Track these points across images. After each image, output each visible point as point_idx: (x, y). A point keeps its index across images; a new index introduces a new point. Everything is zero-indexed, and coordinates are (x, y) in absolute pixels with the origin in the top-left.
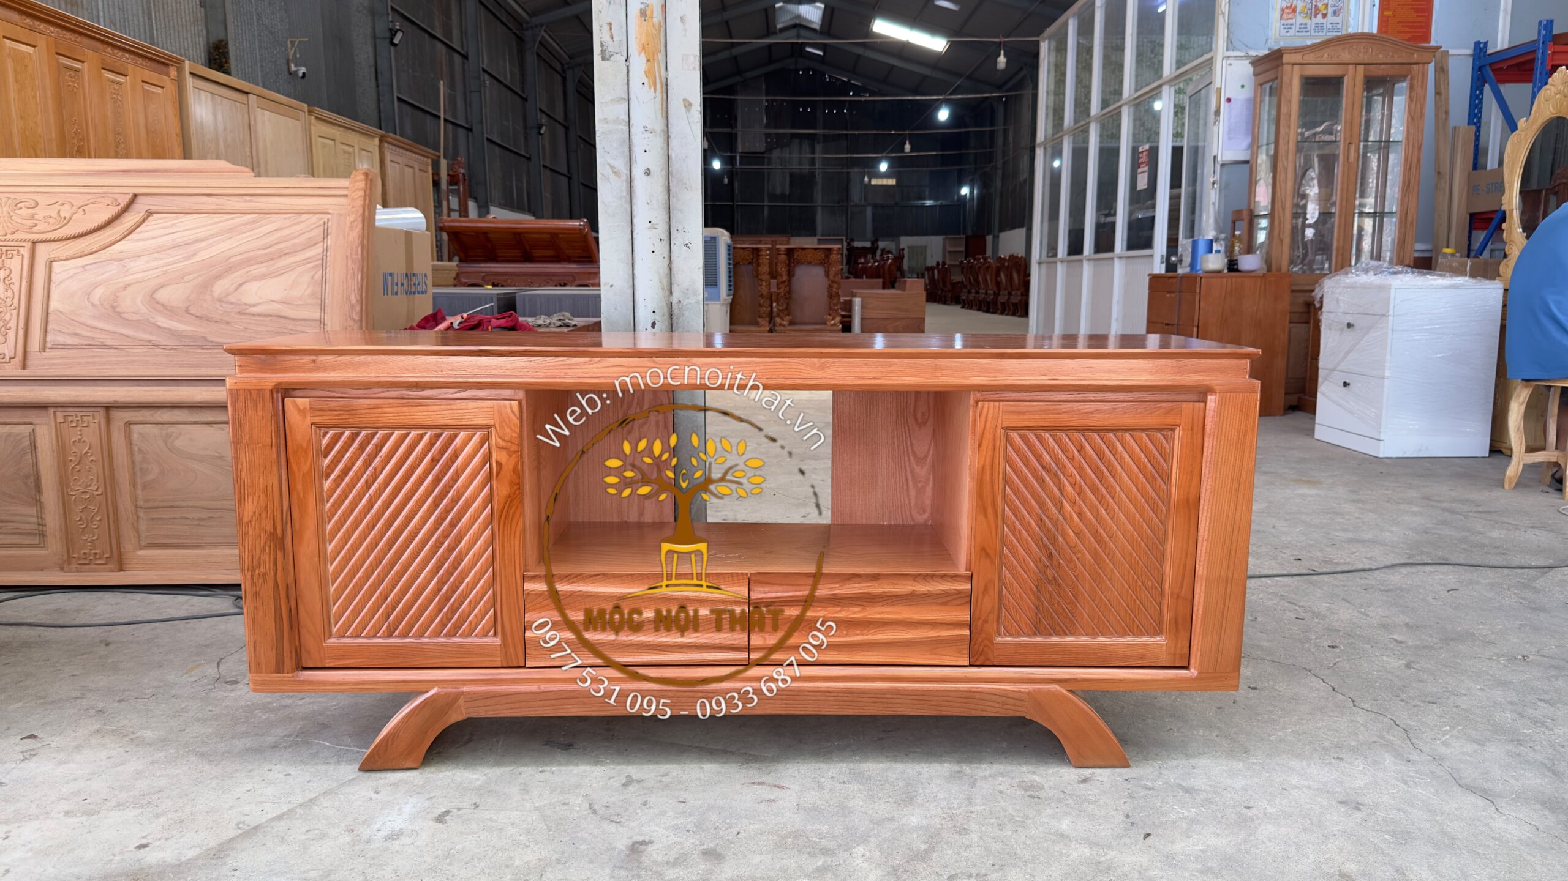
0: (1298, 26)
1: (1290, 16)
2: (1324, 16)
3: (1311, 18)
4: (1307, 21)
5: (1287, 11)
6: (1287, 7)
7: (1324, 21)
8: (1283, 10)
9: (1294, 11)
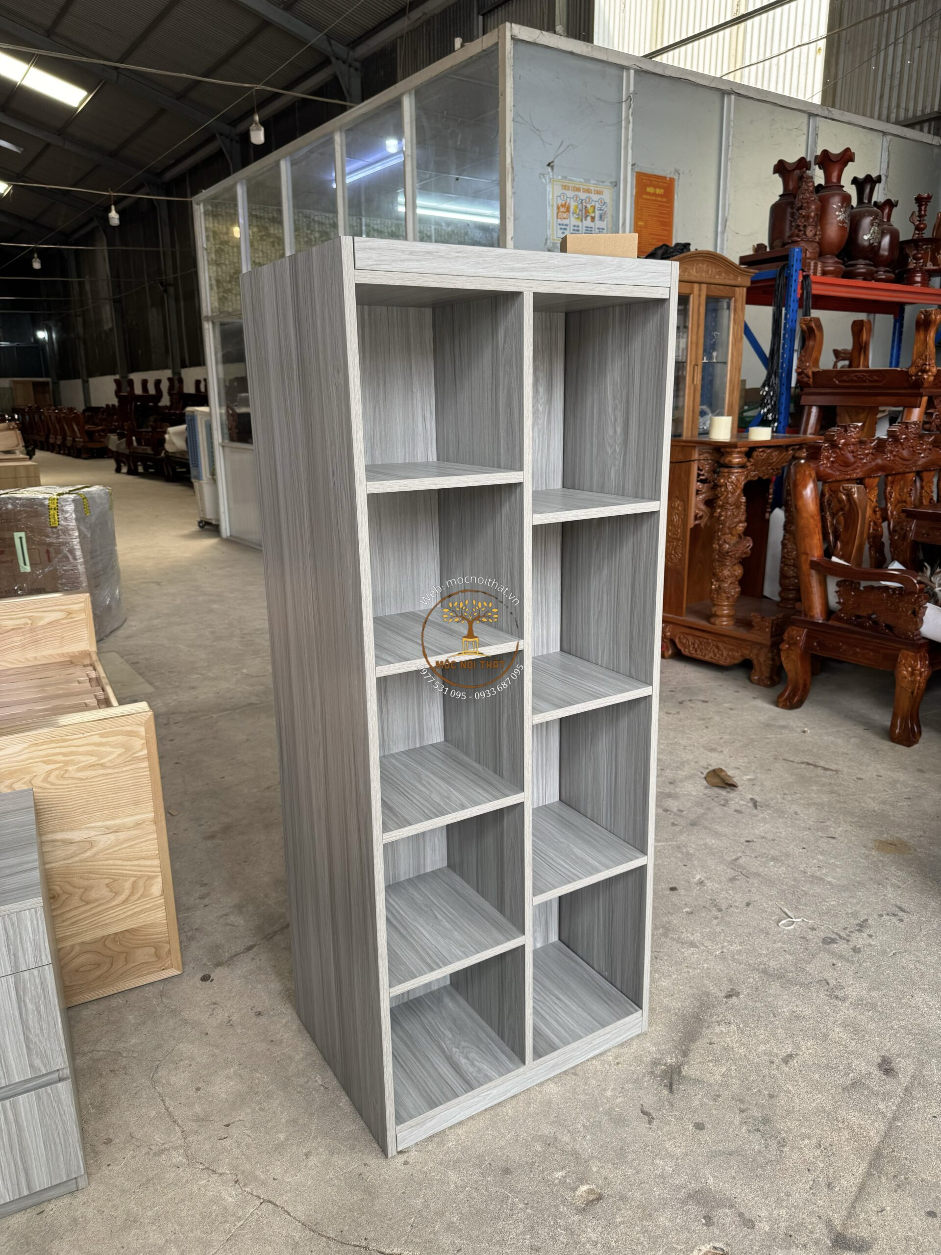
0: (572, 228)
1: (565, 215)
2: (593, 219)
3: (582, 220)
4: (579, 223)
5: (562, 209)
6: (562, 205)
7: (592, 225)
8: (558, 208)
9: (568, 210)
